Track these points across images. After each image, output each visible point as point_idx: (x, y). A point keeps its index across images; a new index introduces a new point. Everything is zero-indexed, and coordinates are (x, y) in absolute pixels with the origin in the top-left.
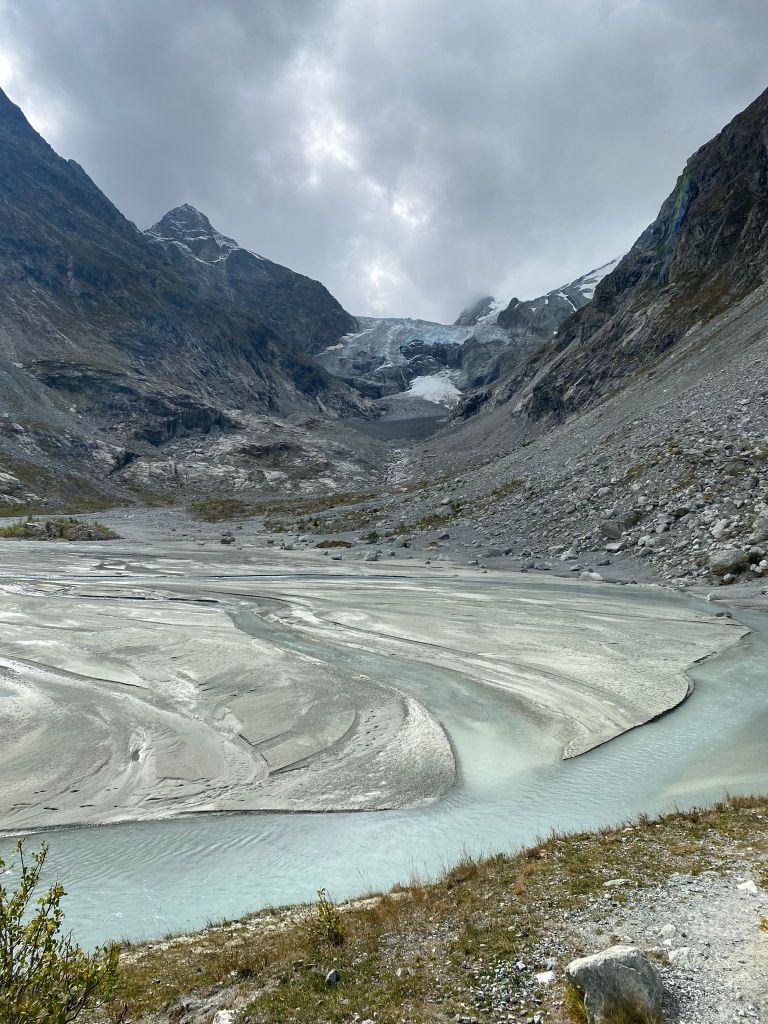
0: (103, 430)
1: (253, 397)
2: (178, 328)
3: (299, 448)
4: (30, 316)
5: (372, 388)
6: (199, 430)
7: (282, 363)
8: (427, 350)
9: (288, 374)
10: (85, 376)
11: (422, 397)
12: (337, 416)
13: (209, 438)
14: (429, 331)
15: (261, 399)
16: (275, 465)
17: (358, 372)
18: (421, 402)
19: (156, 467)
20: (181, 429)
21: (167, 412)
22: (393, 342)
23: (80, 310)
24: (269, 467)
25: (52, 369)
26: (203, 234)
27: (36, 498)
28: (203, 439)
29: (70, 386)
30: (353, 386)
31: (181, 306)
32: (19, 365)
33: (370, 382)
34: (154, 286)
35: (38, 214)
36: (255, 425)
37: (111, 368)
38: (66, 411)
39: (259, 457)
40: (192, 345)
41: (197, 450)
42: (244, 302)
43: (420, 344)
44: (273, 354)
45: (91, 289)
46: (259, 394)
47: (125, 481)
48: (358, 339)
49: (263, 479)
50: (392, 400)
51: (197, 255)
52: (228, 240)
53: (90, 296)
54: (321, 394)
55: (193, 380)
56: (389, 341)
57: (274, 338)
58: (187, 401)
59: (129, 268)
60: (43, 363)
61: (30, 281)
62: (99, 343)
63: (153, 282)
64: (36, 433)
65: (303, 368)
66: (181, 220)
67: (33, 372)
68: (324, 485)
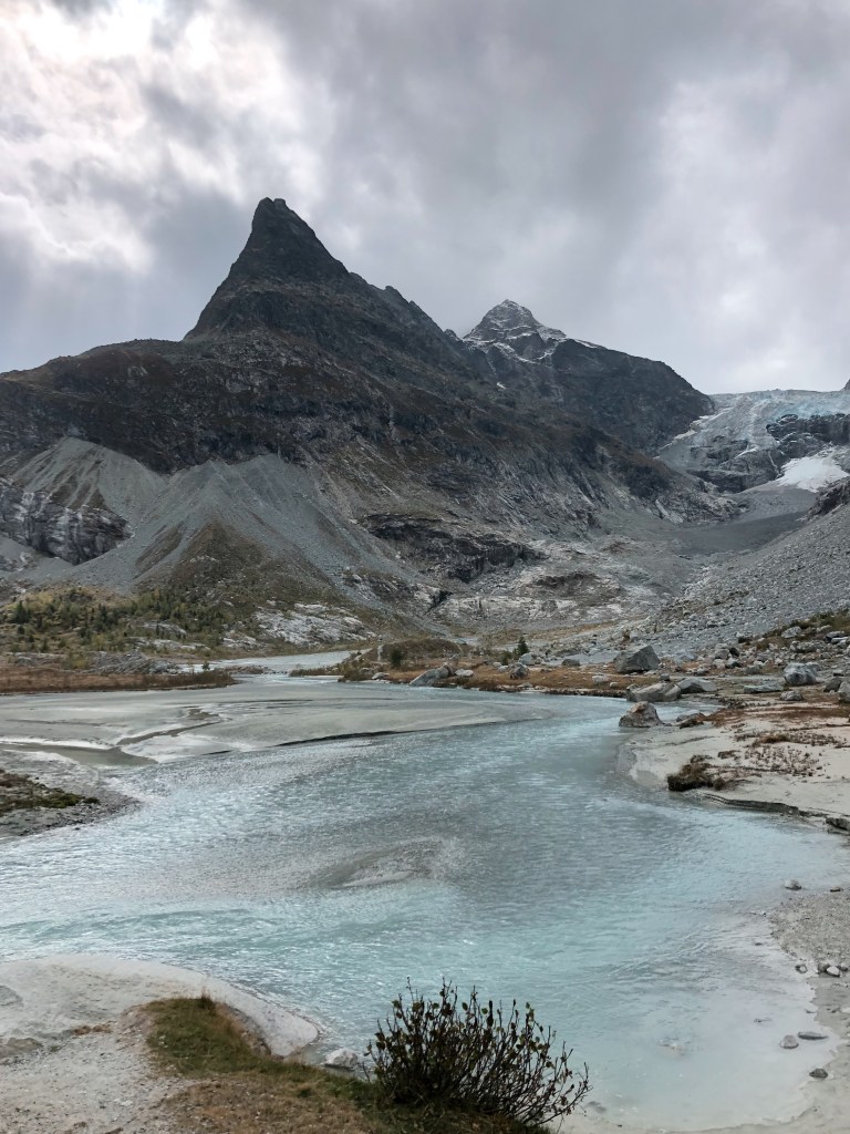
0: (423, 572)
1: (570, 517)
2: (491, 458)
3: (593, 576)
4: (360, 475)
5: (732, 479)
6: (504, 564)
7: (614, 468)
8: (803, 426)
9: (621, 479)
10: (407, 526)
11: (796, 485)
12: (681, 520)
13: (512, 572)
14: (802, 403)
15: (580, 518)
16: (570, 594)
17: (713, 462)
18: (793, 491)
19: (464, 603)
20: (487, 566)
21: (475, 552)
22: (758, 421)
23: (402, 457)
24: (563, 596)
25: (380, 522)
26: (526, 330)
27: (374, 635)
28: (507, 573)
29: (395, 535)
30: (708, 479)
31: (496, 433)
32: (354, 521)
33: (729, 473)
34: (469, 417)
35: (362, 368)
36: (557, 554)
37: (428, 515)
38: (393, 558)
39: (554, 587)
40: (506, 473)
41: (502, 584)
42: (575, 399)
43: (791, 420)
44: (603, 458)
45: (410, 436)
46: (577, 512)
47: (439, 617)
48: (715, 420)
49: (555, 607)
50: (755, 492)
51: (521, 354)
52: (553, 332)
53: (409, 442)
54: (661, 497)
55: (504, 511)
56: (753, 420)
57: (605, 440)
58: (492, 540)
59: (445, 403)
60: (372, 517)
61: (359, 439)
62: (418, 490)
63: (467, 414)
64: (371, 582)
65: (638, 469)
66: (502, 319)
67: (366, 526)
68: (610, 610)
